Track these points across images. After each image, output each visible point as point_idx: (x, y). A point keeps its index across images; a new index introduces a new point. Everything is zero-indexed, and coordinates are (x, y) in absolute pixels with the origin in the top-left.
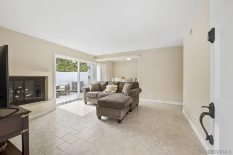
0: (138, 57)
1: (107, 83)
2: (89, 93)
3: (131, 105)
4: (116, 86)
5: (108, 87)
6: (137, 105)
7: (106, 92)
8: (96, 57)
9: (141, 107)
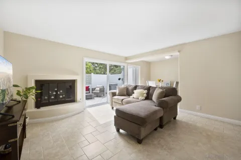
0: (178, 53)
1: (135, 88)
2: (114, 97)
3: (161, 118)
4: (146, 91)
5: (137, 92)
6: (175, 118)
7: (134, 98)
8: (126, 58)
9: (181, 122)
